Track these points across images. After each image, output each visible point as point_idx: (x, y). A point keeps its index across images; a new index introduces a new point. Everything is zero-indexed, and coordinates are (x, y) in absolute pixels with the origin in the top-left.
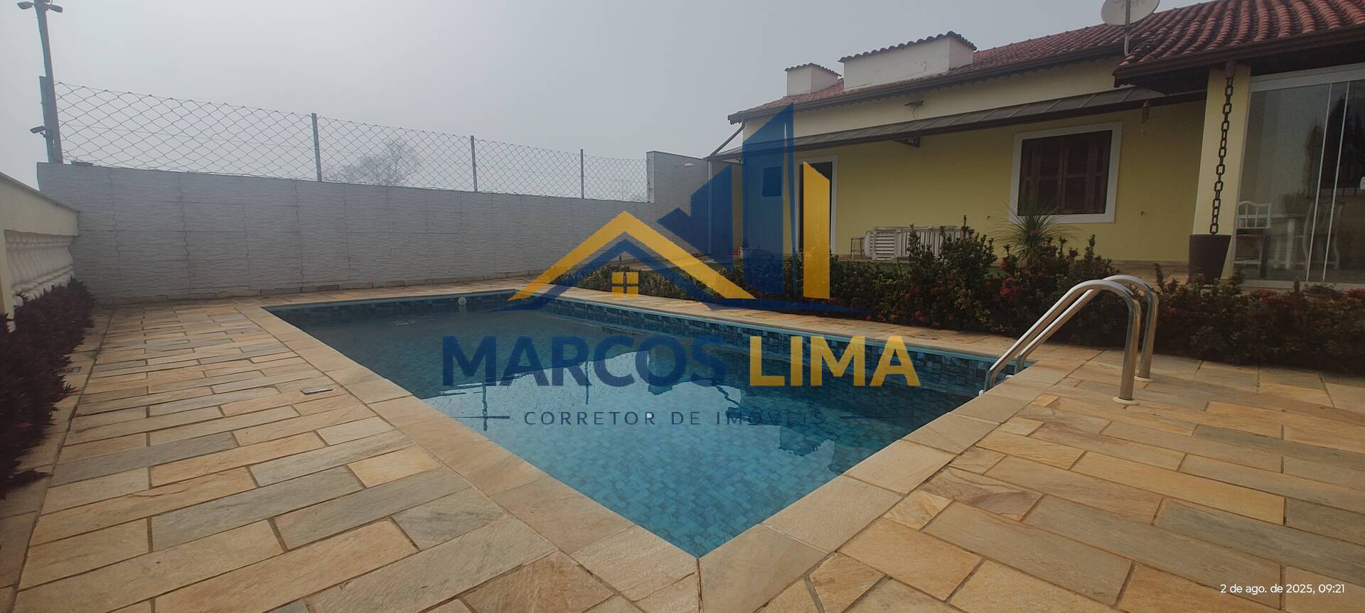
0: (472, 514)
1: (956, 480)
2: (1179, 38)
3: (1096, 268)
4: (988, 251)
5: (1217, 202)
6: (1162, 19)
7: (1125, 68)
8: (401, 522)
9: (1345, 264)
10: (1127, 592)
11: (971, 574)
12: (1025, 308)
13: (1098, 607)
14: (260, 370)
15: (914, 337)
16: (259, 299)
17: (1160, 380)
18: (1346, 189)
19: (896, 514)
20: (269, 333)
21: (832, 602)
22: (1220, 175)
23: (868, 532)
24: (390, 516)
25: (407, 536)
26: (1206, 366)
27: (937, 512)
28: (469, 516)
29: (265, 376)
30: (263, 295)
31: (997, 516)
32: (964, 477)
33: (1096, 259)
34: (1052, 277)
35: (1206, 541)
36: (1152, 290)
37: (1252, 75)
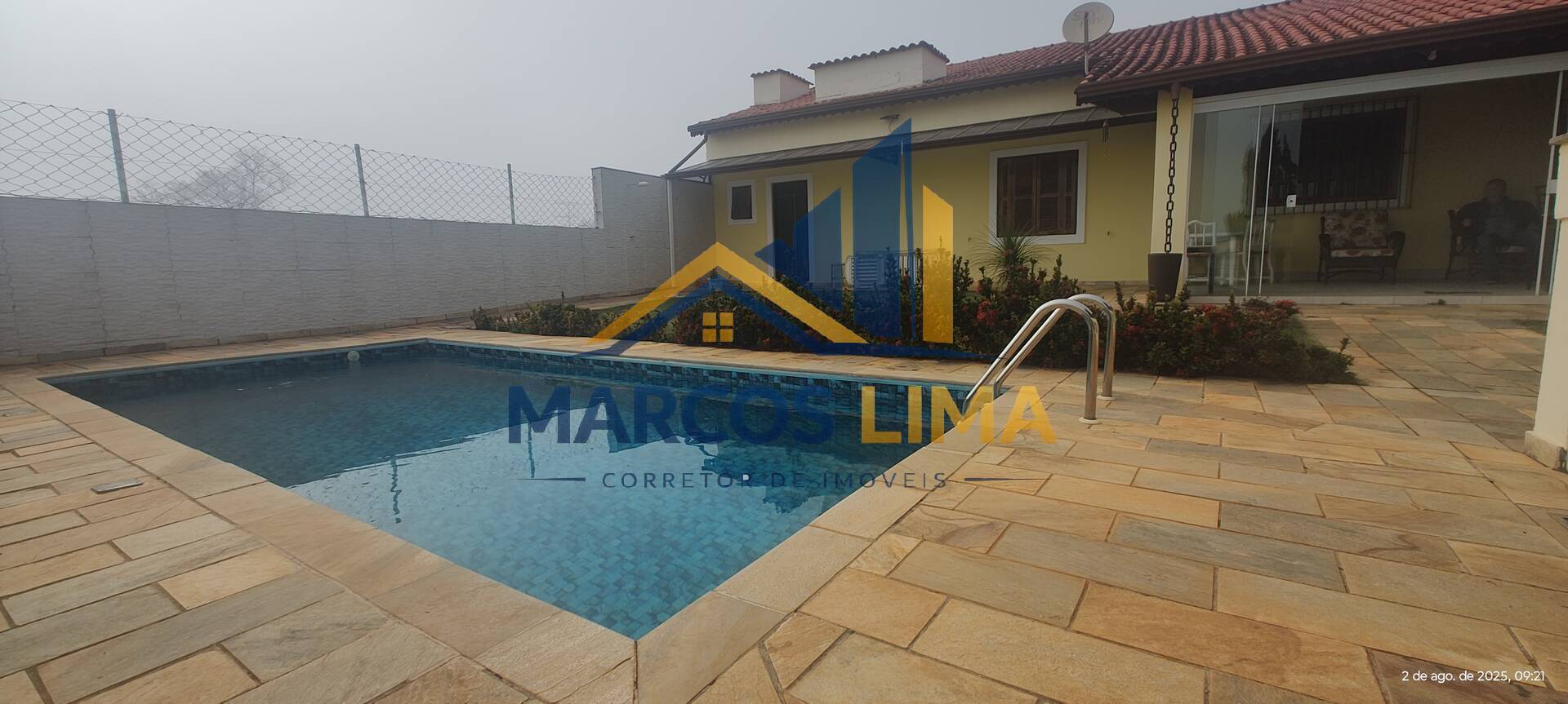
0: (342, 625)
1: (927, 518)
2: (1132, 58)
3: (1063, 288)
4: (964, 274)
5: (1169, 221)
6: (1118, 39)
7: (1084, 86)
8: (235, 649)
9: (1278, 279)
10: (1080, 612)
11: (935, 616)
12: (1002, 332)
13: (1053, 630)
14: (29, 466)
15: (894, 369)
16: (34, 368)
17: (1122, 398)
18: (1277, 208)
19: (862, 561)
20: (48, 414)
21: (788, 668)
22: (1171, 195)
23: (832, 585)
24: (219, 644)
25: (243, 667)
26: (1161, 381)
27: (905, 554)
28: (339, 629)
29: (37, 473)
30: (40, 362)
31: (965, 551)
32: (935, 514)
33: (1064, 279)
34: (1025, 299)
35: (1152, 552)
36: (1110, 308)
37: (1194, 97)
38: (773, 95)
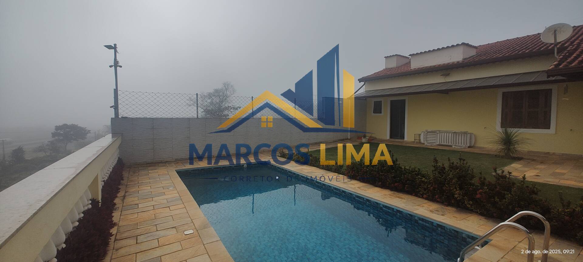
16: (174, 165)
29: (173, 220)
30: (176, 162)
38: (393, 64)
